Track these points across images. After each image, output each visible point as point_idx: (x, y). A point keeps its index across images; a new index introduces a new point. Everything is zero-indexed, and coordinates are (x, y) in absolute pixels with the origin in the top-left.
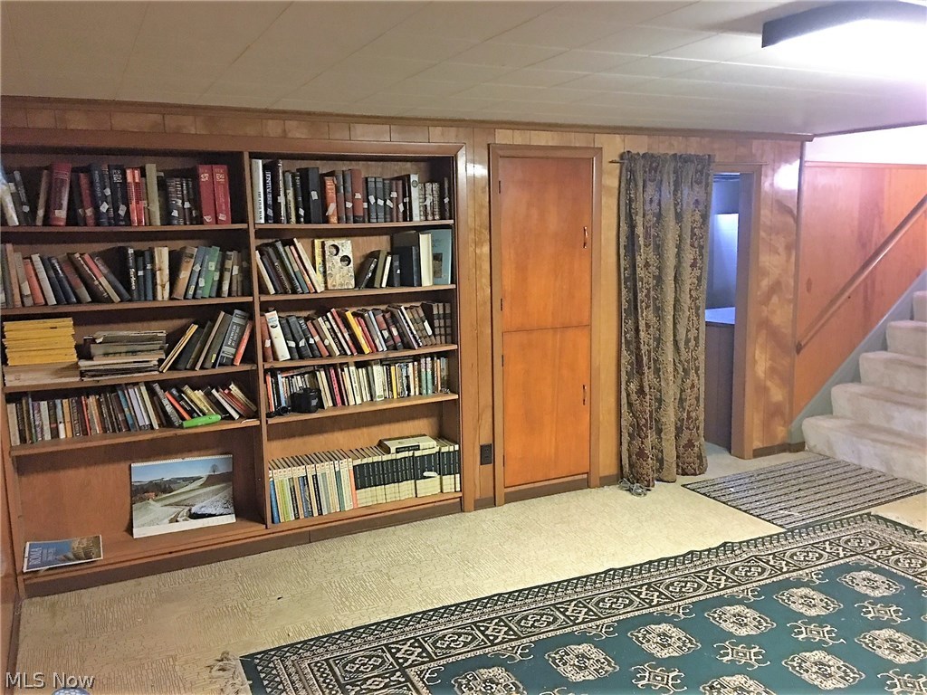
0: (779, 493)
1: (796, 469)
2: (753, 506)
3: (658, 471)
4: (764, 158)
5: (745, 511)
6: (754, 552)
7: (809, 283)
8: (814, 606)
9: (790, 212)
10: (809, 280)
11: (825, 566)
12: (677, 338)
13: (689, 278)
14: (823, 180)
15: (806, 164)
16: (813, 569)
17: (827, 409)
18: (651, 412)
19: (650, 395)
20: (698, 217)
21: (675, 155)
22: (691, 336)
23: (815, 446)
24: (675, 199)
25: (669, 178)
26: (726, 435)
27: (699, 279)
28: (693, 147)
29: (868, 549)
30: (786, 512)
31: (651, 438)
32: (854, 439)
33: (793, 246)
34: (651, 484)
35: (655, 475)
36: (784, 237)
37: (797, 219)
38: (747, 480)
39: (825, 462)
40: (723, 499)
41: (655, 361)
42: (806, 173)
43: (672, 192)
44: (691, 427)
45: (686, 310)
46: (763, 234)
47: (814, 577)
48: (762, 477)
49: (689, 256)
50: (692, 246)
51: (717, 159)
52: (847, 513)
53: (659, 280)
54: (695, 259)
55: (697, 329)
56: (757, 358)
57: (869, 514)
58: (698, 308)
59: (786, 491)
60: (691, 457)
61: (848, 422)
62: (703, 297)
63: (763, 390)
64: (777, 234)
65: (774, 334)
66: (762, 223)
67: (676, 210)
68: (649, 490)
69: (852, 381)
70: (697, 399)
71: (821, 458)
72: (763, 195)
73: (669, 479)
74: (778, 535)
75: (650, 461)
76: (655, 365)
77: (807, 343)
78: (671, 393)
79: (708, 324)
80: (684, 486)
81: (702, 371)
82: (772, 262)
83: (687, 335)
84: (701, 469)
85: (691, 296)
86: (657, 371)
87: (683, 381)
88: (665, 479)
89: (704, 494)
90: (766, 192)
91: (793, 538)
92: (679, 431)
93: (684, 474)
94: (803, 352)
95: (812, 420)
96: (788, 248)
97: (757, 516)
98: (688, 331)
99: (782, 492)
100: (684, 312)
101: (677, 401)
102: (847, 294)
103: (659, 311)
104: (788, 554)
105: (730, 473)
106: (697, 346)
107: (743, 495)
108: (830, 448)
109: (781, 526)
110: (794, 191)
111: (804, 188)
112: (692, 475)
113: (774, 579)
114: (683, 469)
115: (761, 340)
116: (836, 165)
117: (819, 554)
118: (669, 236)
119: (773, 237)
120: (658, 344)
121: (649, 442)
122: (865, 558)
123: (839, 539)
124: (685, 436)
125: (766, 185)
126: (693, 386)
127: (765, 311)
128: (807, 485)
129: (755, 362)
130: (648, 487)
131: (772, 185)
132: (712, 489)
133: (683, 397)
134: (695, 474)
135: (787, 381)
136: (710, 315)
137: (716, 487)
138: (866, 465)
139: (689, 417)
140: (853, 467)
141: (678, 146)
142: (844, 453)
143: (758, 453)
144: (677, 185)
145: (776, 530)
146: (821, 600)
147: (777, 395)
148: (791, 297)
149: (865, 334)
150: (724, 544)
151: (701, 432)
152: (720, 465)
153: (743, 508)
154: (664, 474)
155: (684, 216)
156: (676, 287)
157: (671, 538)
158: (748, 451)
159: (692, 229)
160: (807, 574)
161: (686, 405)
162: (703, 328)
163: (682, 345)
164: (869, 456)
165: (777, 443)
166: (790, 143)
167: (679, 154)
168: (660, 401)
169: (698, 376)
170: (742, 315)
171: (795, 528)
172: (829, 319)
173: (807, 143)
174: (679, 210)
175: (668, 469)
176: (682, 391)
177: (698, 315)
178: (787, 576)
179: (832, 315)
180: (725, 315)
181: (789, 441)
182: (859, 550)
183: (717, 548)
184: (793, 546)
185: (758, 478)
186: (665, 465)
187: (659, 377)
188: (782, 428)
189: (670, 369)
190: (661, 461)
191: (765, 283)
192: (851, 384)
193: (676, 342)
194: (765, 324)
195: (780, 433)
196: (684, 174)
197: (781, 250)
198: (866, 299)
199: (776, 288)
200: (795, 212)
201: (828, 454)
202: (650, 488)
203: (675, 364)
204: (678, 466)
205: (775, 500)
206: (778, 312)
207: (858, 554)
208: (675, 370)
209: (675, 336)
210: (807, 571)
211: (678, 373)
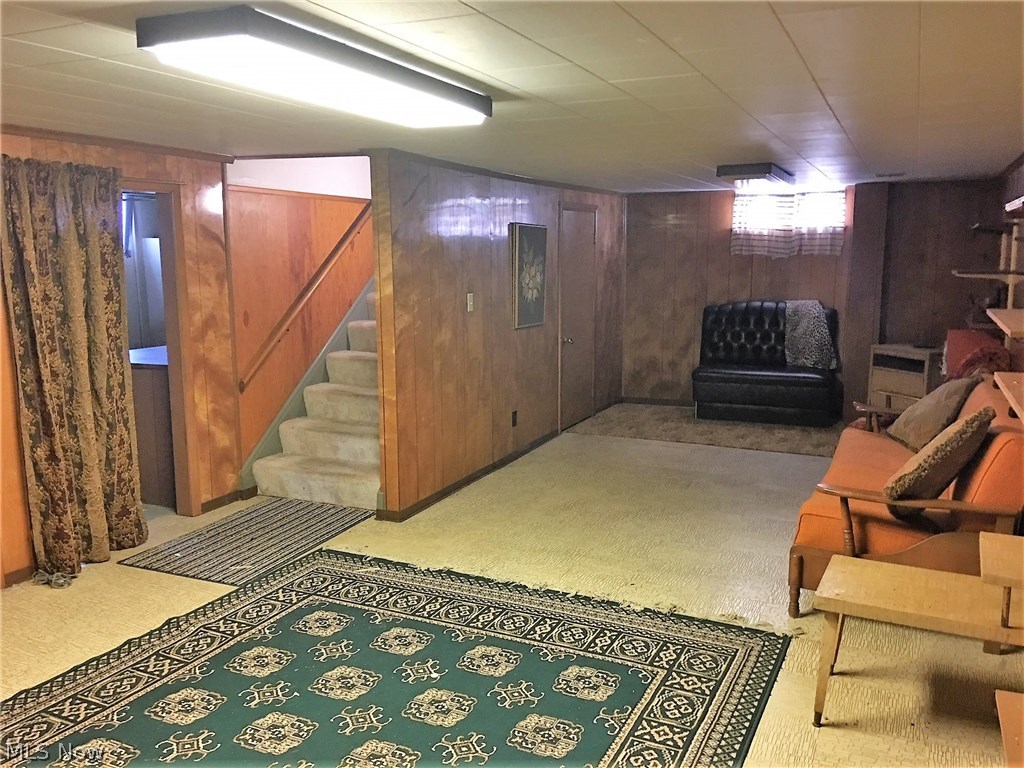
0: (229, 548)
1: (248, 518)
2: (202, 568)
3: (85, 551)
4: (181, 178)
5: (193, 577)
6: (203, 621)
7: (246, 316)
8: (267, 664)
9: (217, 239)
10: (246, 313)
11: (278, 617)
12: (97, 386)
13: (103, 313)
14: (249, 206)
15: (229, 188)
16: (266, 624)
17: (277, 449)
18: (70, 481)
19: (66, 460)
20: (108, 241)
21: (69, 165)
22: (114, 382)
23: (267, 489)
24: (76, 218)
25: (64, 194)
26: (168, 493)
27: (118, 314)
28: (93, 157)
29: (320, 587)
30: (239, 568)
31: (71, 512)
32: (304, 475)
33: (224, 277)
34: (77, 570)
35: (82, 557)
36: (214, 266)
37: (226, 247)
38: (196, 541)
39: (277, 504)
40: (167, 568)
41: (70, 417)
42: (231, 196)
43: (70, 210)
44: (124, 491)
45: (105, 352)
46: (189, 263)
47: (267, 632)
48: (212, 533)
49: (101, 287)
50: (105, 275)
51: (124, 174)
52: (300, 554)
53: (65, 317)
54: (110, 292)
55: (122, 374)
56: (197, 400)
57: (321, 550)
58: (120, 350)
59: (238, 543)
60: (126, 526)
61: (298, 459)
62: (125, 335)
63: (207, 436)
64: (206, 263)
65: (213, 373)
66: (186, 249)
67: (78, 231)
68: (75, 577)
69: (299, 416)
70: (130, 456)
71: (274, 500)
72: (184, 219)
73: (101, 558)
74: (229, 595)
75: (72, 542)
76: (69, 423)
77: (250, 380)
78: (94, 453)
79: (135, 366)
80: (119, 563)
81: (132, 423)
82: (203, 294)
83: (108, 382)
84: (142, 538)
85: (109, 335)
86: (73, 429)
87: (108, 437)
88: (96, 559)
89: (144, 567)
90: (188, 216)
91: (246, 594)
92: (109, 498)
93: (121, 547)
94: (246, 390)
95: (261, 462)
96: (220, 278)
97: (206, 579)
98: (109, 377)
99: (234, 545)
100: (101, 354)
101: (103, 463)
102: (284, 328)
103: (67, 354)
104: (240, 614)
105: (176, 536)
106: (123, 393)
107: (191, 558)
108: (283, 488)
109: (232, 584)
110: (219, 215)
111: (230, 213)
112: (130, 547)
113: (225, 647)
114: (118, 543)
115: (200, 381)
116: (261, 191)
117: (272, 605)
118: (72, 263)
119: (202, 266)
120: (72, 395)
121: (68, 519)
122: (317, 598)
123: (292, 583)
124: (117, 503)
125: (187, 208)
126: (122, 442)
127: (201, 349)
128: (260, 533)
129: (195, 405)
130: (73, 572)
131: (194, 208)
132: (155, 558)
133: (111, 457)
134: (134, 546)
135: (233, 423)
136: (135, 356)
137: (159, 556)
138: (317, 500)
139: (120, 480)
140: (305, 505)
141: (72, 154)
142: (296, 491)
143: (208, 507)
144: (77, 201)
145: (225, 590)
146: (275, 656)
147: (223, 439)
148: (228, 332)
149: (307, 366)
150: (168, 622)
151: (138, 494)
152: (163, 528)
153: (191, 573)
154: (94, 552)
155: (90, 239)
156: (88, 325)
157: (103, 630)
158: (196, 506)
159: (103, 255)
160: (260, 631)
161: (115, 466)
162: (128, 373)
163: (103, 394)
164: (318, 490)
165: (227, 493)
166: (210, 163)
167: (74, 164)
168: (80, 466)
169: (128, 429)
170: (175, 354)
171: (246, 584)
172: (270, 353)
173: (228, 165)
174: (82, 232)
175: (99, 547)
176: (109, 450)
177: (120, 357)
178: (238, 639)
179: (272, 350)
180: (157, 356)
181: (239, 488)
182: (311, 591)
183: (160, 629)
184: (244, 604)
185: (208, 536)
186: (94, 542)
187: (76, 436)
188: (231, 475)
189: (90, 425)
190: (88, 539)
191: (198, 318)
192: (298, 419)
193: (95, 393)
194: (202, 363)
195: (231, 481)
196: (84, 188)
197: (212, 281)
198: (304, 331)
199: (210, 322)
200: (224, 241)
201: (280, 495)
202: (76, 574)
203: (96, 419)
204: (111, 540)
205: (226, 557)
206: (216, 349)
207: (310, 595)
208: (97, 424)
209: (93, 383)
210: (260, 627)
211: (101, 428)
